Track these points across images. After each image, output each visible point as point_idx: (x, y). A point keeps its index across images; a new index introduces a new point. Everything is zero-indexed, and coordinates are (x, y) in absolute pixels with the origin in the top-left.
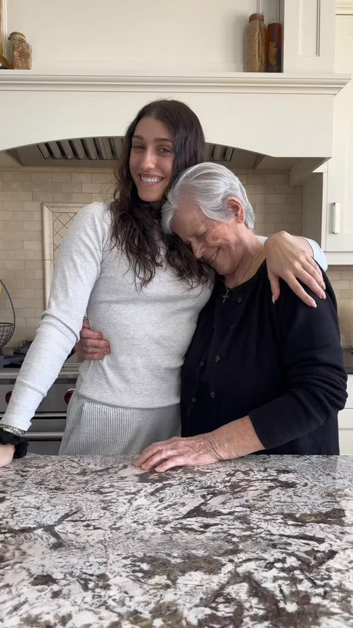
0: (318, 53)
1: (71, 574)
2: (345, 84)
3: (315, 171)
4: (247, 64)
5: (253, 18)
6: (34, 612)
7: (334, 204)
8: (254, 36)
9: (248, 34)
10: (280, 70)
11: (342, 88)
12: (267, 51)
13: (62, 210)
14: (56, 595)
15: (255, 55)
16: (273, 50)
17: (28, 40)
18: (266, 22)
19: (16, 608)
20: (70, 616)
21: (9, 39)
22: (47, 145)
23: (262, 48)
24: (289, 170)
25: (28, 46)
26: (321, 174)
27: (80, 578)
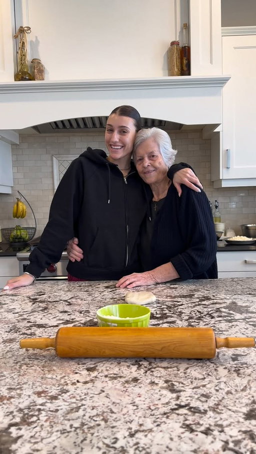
0: (211, 62)
1: (75, 311)
2: (227, 80)
3: (215, 131)
4: (170, 70)
5: (173, 43)
6: (61, 318)
7: (227, 150)
8: (173, 54)
9: (170, 53)
10: (189, 74)
11: (226, 83)
12: (182, 63)
13: (64, 159)
14: (69, 315)
15: (174, 66)
16: (185, 62)
17: (43, 62)
18: (181, 45)
19: (55, 318)
20: (75, 318)
21: (32, 62)
22: (55, 123)
23: (179, 60)
24: (202, 130)
25: (42, 66)
26: (219, 132)
27: (78, 311)
